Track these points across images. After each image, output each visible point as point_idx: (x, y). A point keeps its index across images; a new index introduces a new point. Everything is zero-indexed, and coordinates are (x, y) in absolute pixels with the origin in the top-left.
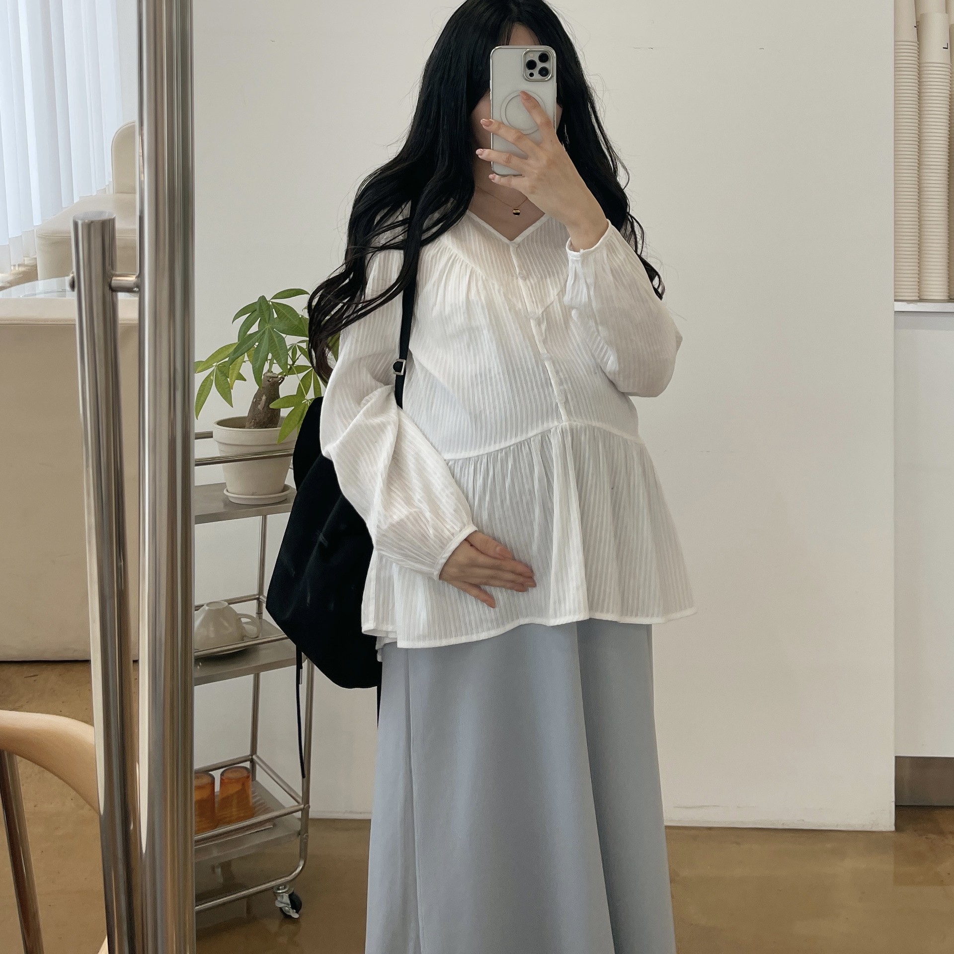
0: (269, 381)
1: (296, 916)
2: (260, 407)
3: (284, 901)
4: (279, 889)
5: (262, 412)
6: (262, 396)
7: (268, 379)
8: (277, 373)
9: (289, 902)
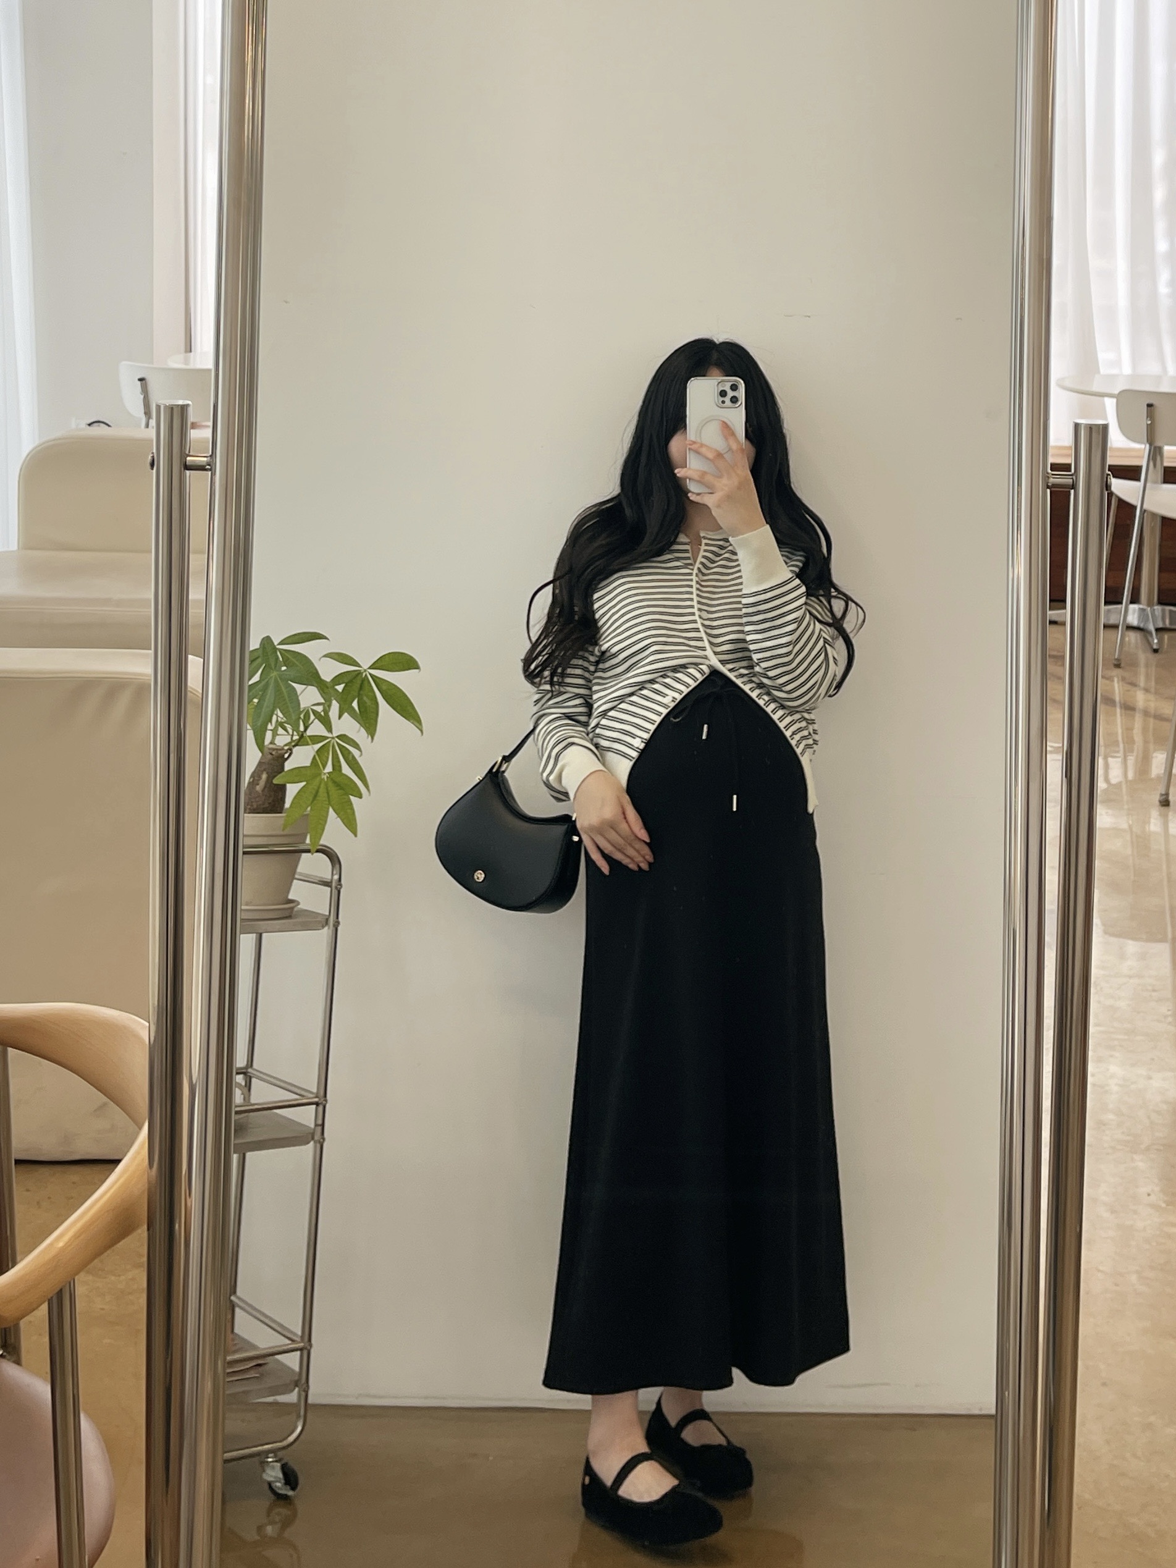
0: (271, 754)
1: (290, 1493)
2: (259, 788)
3: (273, 1474)
4: (268, 1458)
5: (261, 795)
6: (262, 774)
7: (271, 751)
8: (282, 745)
9: (281, 1475)
